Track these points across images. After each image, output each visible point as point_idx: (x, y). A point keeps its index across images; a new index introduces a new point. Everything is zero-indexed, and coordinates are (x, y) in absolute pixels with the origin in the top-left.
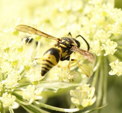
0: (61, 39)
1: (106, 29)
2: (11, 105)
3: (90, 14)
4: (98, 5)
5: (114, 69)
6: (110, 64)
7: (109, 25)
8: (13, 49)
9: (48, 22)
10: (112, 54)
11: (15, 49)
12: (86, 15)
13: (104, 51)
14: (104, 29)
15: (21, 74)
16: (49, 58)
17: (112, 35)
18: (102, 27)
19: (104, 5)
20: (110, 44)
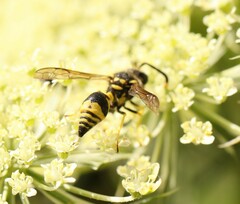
0: (112, 76)
1: (176, 67)
2: (25, 191)
3: (151, 41)
4: (164, 27)
5: (189, 134)
6: (182, 126)
7: (181, 62)
8: (27, 99)
9: (82, 53)
10: (186, 109)
11: (31, 99)
12: (143, 44)
13: (172, 104)
14: (172, 68)
15: (40, 140)
16: (90, 107)
17: (186, 77)
18: (168, 63)
19: (173, 28)
20: (182, 93)
